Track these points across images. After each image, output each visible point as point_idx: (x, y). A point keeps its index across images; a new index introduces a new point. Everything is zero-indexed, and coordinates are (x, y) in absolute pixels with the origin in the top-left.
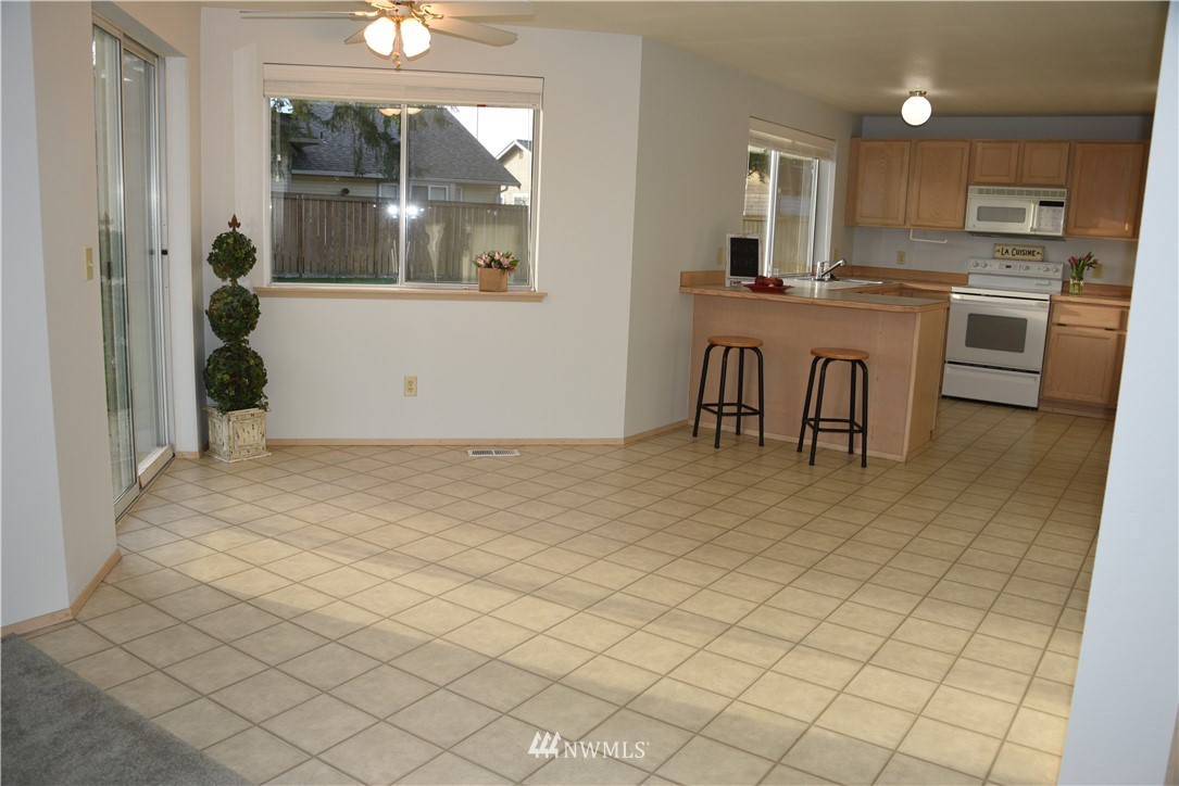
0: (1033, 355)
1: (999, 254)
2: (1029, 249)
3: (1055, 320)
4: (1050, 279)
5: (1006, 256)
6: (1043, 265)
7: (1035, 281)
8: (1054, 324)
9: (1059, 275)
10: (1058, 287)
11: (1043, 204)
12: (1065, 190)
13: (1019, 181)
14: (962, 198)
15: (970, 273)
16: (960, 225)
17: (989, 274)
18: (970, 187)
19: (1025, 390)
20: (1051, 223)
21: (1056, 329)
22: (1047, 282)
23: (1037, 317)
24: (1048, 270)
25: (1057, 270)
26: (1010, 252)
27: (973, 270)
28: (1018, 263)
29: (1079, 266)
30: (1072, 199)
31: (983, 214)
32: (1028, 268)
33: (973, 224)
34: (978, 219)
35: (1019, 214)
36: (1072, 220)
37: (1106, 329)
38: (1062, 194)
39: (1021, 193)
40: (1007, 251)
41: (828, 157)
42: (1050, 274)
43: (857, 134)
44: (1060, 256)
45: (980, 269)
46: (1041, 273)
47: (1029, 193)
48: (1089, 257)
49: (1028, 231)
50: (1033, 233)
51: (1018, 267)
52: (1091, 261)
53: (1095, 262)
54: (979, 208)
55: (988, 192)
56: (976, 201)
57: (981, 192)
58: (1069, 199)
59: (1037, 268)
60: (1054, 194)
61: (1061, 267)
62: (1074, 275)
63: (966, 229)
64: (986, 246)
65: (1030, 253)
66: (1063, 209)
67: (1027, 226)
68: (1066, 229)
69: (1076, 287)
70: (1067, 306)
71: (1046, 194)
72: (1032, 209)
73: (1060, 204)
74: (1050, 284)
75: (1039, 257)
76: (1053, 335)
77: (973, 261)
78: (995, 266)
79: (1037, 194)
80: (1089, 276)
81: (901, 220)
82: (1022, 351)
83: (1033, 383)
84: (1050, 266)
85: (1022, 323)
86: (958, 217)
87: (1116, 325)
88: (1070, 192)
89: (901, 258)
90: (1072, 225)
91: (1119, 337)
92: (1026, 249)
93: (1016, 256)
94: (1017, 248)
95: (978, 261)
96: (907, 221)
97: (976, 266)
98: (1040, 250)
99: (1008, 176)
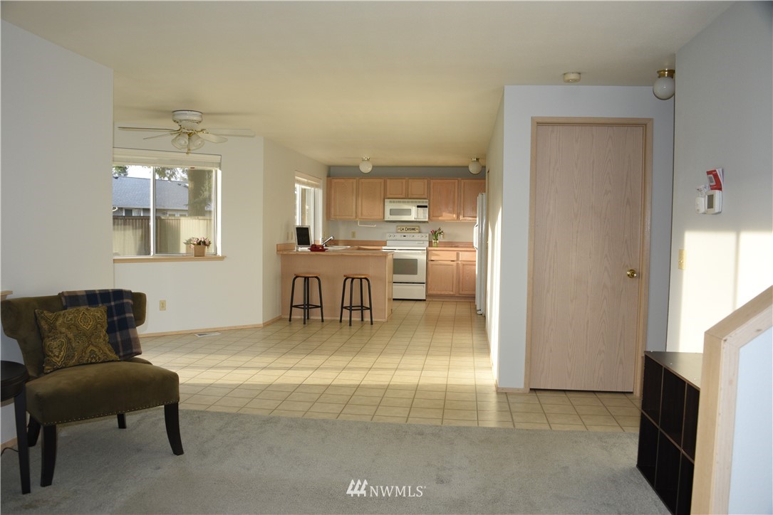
0: (421, 276)
1: (399, 231)
2: (413, 227)
3: (429, 259)
4: (423, 240)
5: (403, 231)
6: (419, 234)
7: (417, 242)
8: (429, 261)
9: (427, 239)
10: (427, 244)
11: (418, 207)
12: (427, 200)
13: (407, 197)
14: (382, 205)
15: (388, 240)
16: (382, 218)
17: (395, 239)
18: (386, 200)
19: (419, 292)
20: (422, 215)
21: (430, 263)
22: (422, 242)
23: (422, 258)
25: (426, 236)
27: (388, 238)
28: (409, 234)
29: (435, 234)
30: (431, 204)
31: (392, 212)
32: (413, 236)
33: (388, 217)
34: (390, 214)
35: (408, 212)
36: (431, 213)
37: (451, 261)
38: (426, 202)
39: (408, 202)
40: (403, 229)
41: (318, 187)
42: (423, 238)
44: (427, 230)
45: (392, 238)
46: (419, 238)
47: (412, 202)
48: (440, 229)
49: (413, 219)
50: (415, 220)
51: (409, 236)
52: (441, 231)
53: (443, 232)
54: (391, 210)
55: (394, 202)
56: (389, 206)
57: (390, 202)
58: (429, 204)
59: (417, 236)
60: (423, 202)
61: (428, 235)
62: (434, 238)
63: (386, 220)
64: (393, 227)
65: (413, 229)
66: (427, 209)
67: (412, 217)
68: (429, 218)
69: (435, 243)
70: (434, 252)
71: (419, 202)
72: (414, 209)
73: (426, 207)
75: (417, 231)
76: (429, 266)
77: (388, 234)
78: (399, 236)
79: (416, 202)
80: (441, 238)
81: (354, 217)
82: (416, 274)
83: (423, 287)
84: (423, 235)
85: (415, 261)
86: (381, 214)
87: (455, 259)
88: (429, 201)
89: (354, 235)
90: (431, 216)
91: (457, 264)
92: (411, 228)
93: (407, 231)
94: (407, 227)
95: (391, 234)
96: (357, 217)
97: (390, 237)
98: (418, 228)
99: (402, 194)
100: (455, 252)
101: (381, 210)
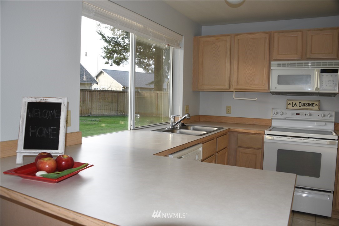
1: (290, 106)
2: (310, 102)
4: (326, 122)
5: (295, 107)
6: (320, 112)
7: (316, 123)
9: (333, 119)
10: (331, 126)
11: (323, 71)
13: (304, 57)
14: (266, 70)
15: (272, 119)
16: (266, 88)
17: (285, 119)
18: (272, 62)
20: (330, 84)
22: (323, 124)
23: (329, 152)
24: (324, 116)
25: (331, 116)
26: (297, 104)
27: (274, 116)
28: (303, 111)
31: (281, 80)
32: (311, 115)
33: (275, 86)
34: (279, 83)
35: (307, 78)
38: (336, 64)
39: (307, 65)
40: (295, 104)
41: (178, 46)
42: (326, 118)
43: (197, 34)
44: (332, 106)
45: (279, 116)
46: (320, 118)
47: (313, 64)
49: (314, 90)
50: (317, 91)
51: (304, 114)
54: (279, 76)
55: (284, 65)
56: (276, 71)
57: (279, 65)
59: (316, 114)
60: (331, 64)
61: (333, 114)
63: (271, 90)
64: (282, 101)
65: (310, 105)
66: (337, 74)
67: (312, 87)
71: (324, 64)
72: (316, 74)
73: (336, 71)
74: (325, 125)
75: (317, 107)
77: (274, 111)
78: (289, 114)
79: (319, 65)
81: (227, 86)
82: (318, 176)
83: (328, 198)
84: (326, 113)
86: (265, 82)
89: (229, 110)
92: (308, 102)
93: (302, 107)
94: (302, 102)
95: (278, 111)
96: (232, 87)
97: (276, 114)
98: (317, 103)
99: (296, 54)
101: (265, 76)
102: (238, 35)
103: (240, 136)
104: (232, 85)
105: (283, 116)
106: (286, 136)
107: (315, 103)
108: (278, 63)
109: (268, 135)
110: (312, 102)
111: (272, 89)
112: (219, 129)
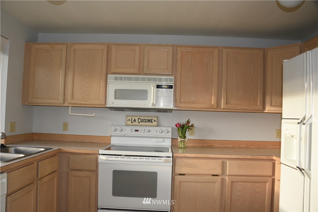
1: (129, 122)
2: (149, 118)
3: (178, 171)
4: (164, 138)
5: (134, 123)
6: (158, 128)
7: (154, 140)
8: (176, 175)
9: (170, 135)
10: (169, 142)
11: (158, 87)
12: (173, 77)
13: (141, 71)
14: (102, 84)
15: (111, 136)
16: (103, 103)
17: (124, 136)
18: (109, 76)
21: (178, 178)
22: (161, 140)
24: (162, 132)
25: (168, 132)
26: (137, 120)
27: (113, 133)
28: (143, 128)
29: (183, 128)
30: (178, 84)
31: (120, 94)
32: (149, 131)
33: (112, 102)
34: (115, 98)
35: (143, 94)
36: (178, 98)
37: (213, 175)
38: (171, 80)
39: (143, 79)
40: (135, 120)
42: (164, 135)
44: (169, 123)
45: (118, 133)
46: (158, 134)
47: (149, 80)
48: (188, 122)
49: (150, 106)
50: (153, 107)
51: (143, 131)
52: (190, 125)
53: (192, 126)
54: (116, 90)
55: (121, 79)
56: (113, 86)
57: (116, 79)
58: (175, 84)
59: (155, 131)
60: (166, 80)
61: (170, 129)
62: (181, 135)
63: (107, 106)
64: (121, 117)
65: (149, 121)
66: (172, 91)
67: (149, 103)
68: (174, 104)
69: (183, 143)
71: (160, 80)
72: (152, 89)
73: (170, 87)
74: (163, 141)
75: (155, 123)
76: (176, 183)
77: (113, 127)
78: (128, 130)
79: (155, 80)
81: (61, 101)
82: (155, 196)
84: (163, 129)
85: (154, 175)
86: (102, 97)
87: (218, 171)
88: (175, 78)
89: (65, 126)
90: (178, 101)
91: (223, 180)
92: (146, 118)
93: (141, 123)
94: (141, 118)
95: (117, 128)
96: (66, 101)
97: (115, 131)
98: (156, 119)
99: (134, 68)
100: (220, 161)
101: (102, 90)
102: (74, 44)
103: (71, 157)
104: (67, 100)
105: (122, 132)
106: (121, 155)
107: (154, 119)
108: (115, 77)
109: (102, 154)
110: (151, 118)
111: (109, 105)
112: (46, 149)
